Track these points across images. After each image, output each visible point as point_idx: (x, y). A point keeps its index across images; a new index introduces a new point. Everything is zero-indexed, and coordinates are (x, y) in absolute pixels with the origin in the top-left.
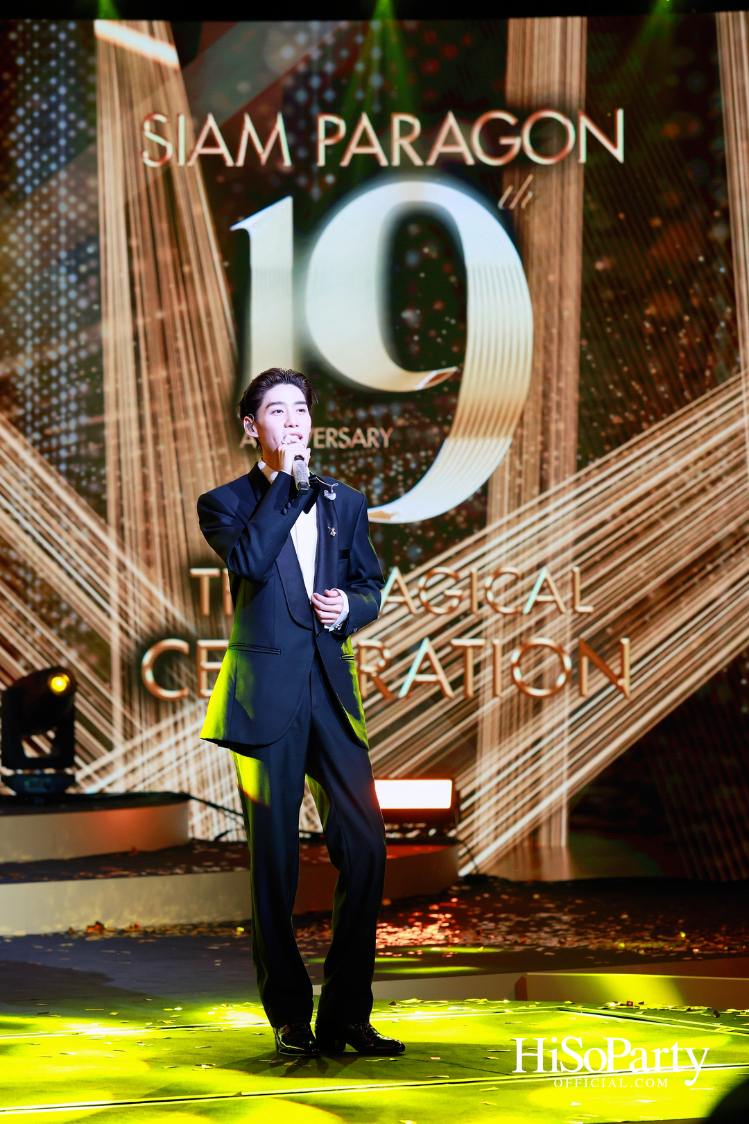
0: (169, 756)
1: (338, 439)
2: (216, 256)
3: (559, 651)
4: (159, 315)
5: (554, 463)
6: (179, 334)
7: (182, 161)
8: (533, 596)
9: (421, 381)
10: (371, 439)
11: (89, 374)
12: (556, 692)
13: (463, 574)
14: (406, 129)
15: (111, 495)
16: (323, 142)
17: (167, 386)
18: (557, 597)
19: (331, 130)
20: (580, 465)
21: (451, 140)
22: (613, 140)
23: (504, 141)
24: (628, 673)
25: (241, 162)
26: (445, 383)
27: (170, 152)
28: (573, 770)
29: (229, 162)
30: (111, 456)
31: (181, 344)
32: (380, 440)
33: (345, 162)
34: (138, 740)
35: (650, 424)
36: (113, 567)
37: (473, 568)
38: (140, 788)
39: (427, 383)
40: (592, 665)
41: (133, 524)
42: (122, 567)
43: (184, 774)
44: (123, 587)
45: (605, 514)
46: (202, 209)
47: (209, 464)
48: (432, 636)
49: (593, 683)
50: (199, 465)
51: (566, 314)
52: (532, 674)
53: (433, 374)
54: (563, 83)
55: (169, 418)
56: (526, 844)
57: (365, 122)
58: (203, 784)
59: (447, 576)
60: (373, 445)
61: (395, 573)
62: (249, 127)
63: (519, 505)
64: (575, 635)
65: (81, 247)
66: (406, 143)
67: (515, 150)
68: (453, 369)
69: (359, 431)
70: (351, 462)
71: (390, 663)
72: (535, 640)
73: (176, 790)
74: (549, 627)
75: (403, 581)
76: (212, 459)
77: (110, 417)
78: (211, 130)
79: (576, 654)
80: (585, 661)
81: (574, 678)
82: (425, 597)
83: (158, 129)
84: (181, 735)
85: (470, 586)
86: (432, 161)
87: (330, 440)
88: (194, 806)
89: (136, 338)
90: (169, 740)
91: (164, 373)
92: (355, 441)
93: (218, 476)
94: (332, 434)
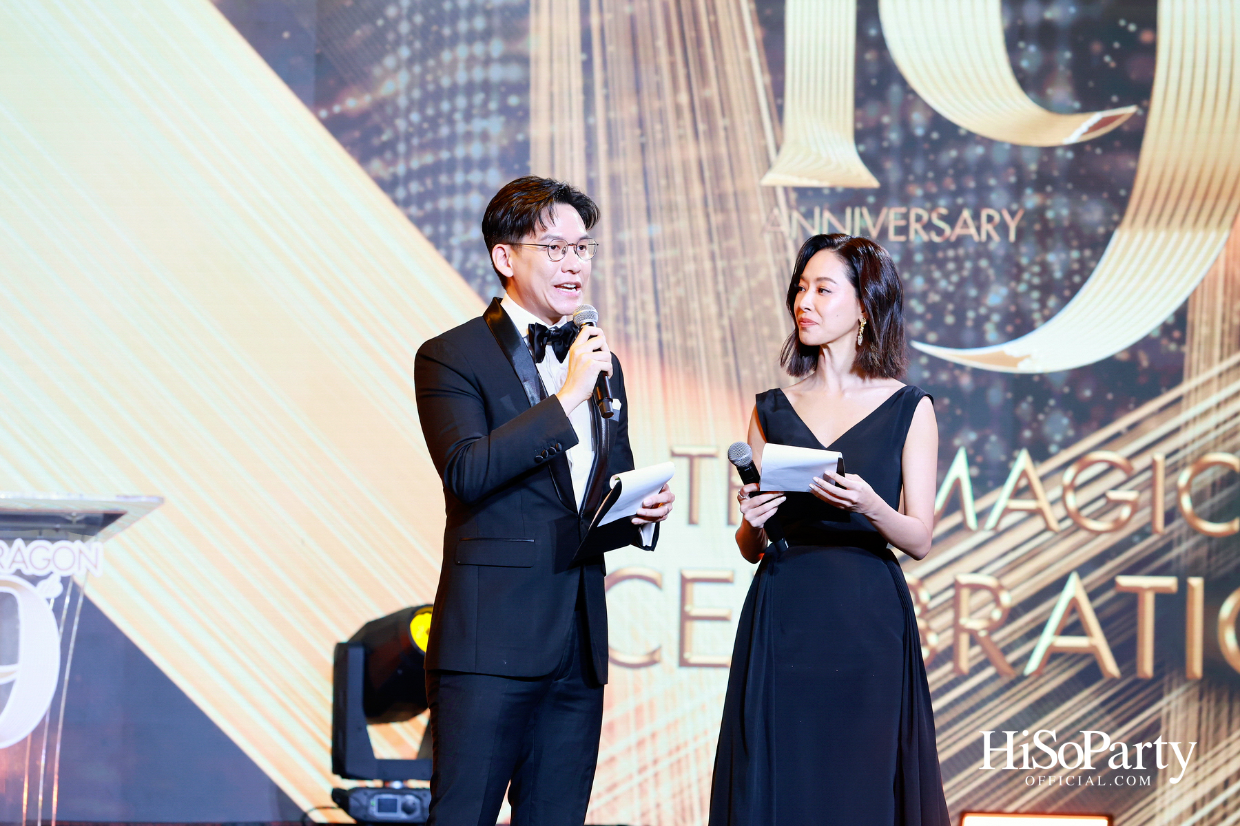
4: (627, 9)
6: (661, 41)
9: (1073, 129)
10: (986, 227)
11: (505, 110)
13: (1139, 464)
17: (638, 132)
26: (1116, 133)
32: (1002, 229)
37: (1158, 455)
39: (1085, 134)
43: (651, 796)
47: (707, 265)
48: (1083, 570)
50: (690, 267)
53: (1096, 117)
55: (640, 187)
59: (1112, 467)
60: (989, 237)
61: (1023, 460)
68: (1131, 110)
69: (966, 214)
70: (951, 266)
71: (1012, 614)
75: (1035, 473)
76: (713, 257)
82: (1073, 501)
85: (1151, 484)
87: (914, 226)
89: (586, 44)
91: (634, 109)
92: (959, 230)
93: (721, 288)
94: (919, 218)
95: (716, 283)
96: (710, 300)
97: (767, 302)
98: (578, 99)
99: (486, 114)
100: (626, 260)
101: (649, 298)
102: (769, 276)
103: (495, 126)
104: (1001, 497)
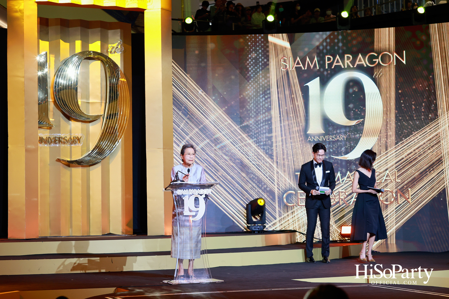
0: (291, 221)
1: (333, 138)
2: (300, 93)
3: (392, 192)
4: (286, 108)
5: (389, 143)
6: (291, 113)
7: (291, 69)
8: (385, 178)
9: (354, 123)
10: (341, 138)
11: (268, 124)
12: (392, 203)
14: (348, 58)
15: (275, 154)
16: (327, 62)
17: (288, 126)
18: (391, 178)
19: (329, 59)
20: (396, 143)
21: (360, 60)
22: (403, 59)
23: (374, 60)
24: (410, 197)
25: (306, 69)
26: (360, 123)
27: (288, 67)
28: (397, 223)
29: (303, 69)
30: (274, 145)
31: (292, 115)
32: (344, 138)
33: (333, 67)
34: (282, 217)
35: (414, 132)
36: (275, 173)
38: (283, 229)
40: (400, 195)
41: (281, 161)
42: (278, 173)
43: (295, 225)
44: (278, 178)
45: (403, 156)
46: (296, 81)
47: (300, 146)
49: (401, 200)
50: (297, 146)
51: (391, 104)
52: (385, 198)
53: (357, 121)
54: (389, 45)
55: (289, 134)
56: (384, 243)
57: (338, 57)
58: (300, 228)
60: (342, 140)
61: (348, 173)
62: (308, 59)
63: (380, 154)
64: (396, 188)
65: (265, 91)
66: (348, 62)
67: (377, 62)
68: (362, 119)
69: (338, 136)
70: (336, 144)
71: (348, 196)
72: (385, 189)
73: (293, 230)
74: (389, 186)
75: (350, 175)
77: (274, 134)
78: (298, 60)
79: (396, 193)
80: (399, 194)
81: (396, 199)
83: (285, 61)
84: (293, 216)
86: (355, 66)
87: (330, 138)
88: (297, 233)
89: (280, 114)
90: (291, 217)
91: (287, 123)
92: (337, 139)
93: (302, 149)
94: (331, 137)
95: (301, 148)
96: (300, 151)
97: (309, 151)
98: (279, 122)
99: (266, 125)
100: (287, 145)
101: (291, 151)
102: (309, 147)
103: (267, 127)
104: (345, 178)
